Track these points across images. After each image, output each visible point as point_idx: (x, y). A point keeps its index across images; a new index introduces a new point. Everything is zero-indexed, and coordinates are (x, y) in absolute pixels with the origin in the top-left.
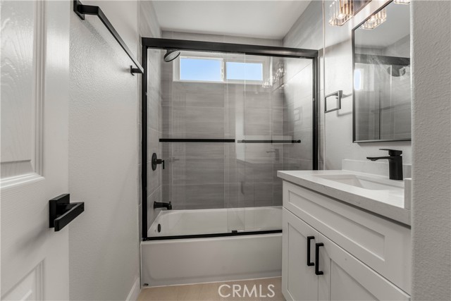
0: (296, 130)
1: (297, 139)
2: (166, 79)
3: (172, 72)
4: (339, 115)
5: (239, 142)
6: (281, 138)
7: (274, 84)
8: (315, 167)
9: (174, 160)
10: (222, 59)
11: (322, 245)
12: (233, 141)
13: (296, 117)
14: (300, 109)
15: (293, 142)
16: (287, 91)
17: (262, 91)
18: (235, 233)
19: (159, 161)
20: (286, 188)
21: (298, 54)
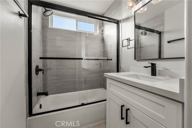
0: (109, 55)
1: (111, 59)
2: (44, 26)
3: (48, 23)
4: (128, 49)
5: (85, 59)
6: (102, 58)
7: (99, 34)
8: (118, 71)
9: (50, 69)
10: (75, 20)
11: (129, 109)
12: (82, 59)
13: (109, 49)
14: (111, 45)
15: (108, 60)
16: (105, 38)
17: (94, 37)
18: (83, 105)
19: (41, 70)
20: (108, 81)
21: (111, 21)
